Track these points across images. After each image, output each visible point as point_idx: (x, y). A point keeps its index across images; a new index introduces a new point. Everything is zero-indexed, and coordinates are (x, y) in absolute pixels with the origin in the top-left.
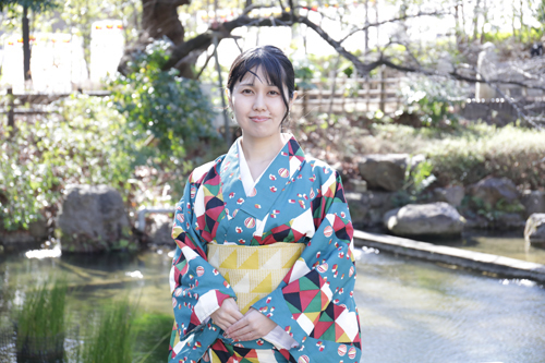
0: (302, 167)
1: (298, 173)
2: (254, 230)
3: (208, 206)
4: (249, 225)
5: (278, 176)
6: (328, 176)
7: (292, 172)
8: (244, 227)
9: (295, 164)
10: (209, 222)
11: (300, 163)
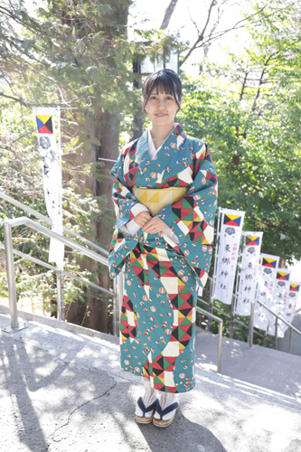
0: (184, 142)
1: (182, 145)
2: (156, 179)
3: (131, 167)
4: (153, 177)
5: (170, 147)
6: (201, 147)
7: (179, 145)
8: (150, 178)
9: (180, 140)
10: (131, 176)
11: (183, 139)
